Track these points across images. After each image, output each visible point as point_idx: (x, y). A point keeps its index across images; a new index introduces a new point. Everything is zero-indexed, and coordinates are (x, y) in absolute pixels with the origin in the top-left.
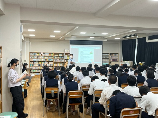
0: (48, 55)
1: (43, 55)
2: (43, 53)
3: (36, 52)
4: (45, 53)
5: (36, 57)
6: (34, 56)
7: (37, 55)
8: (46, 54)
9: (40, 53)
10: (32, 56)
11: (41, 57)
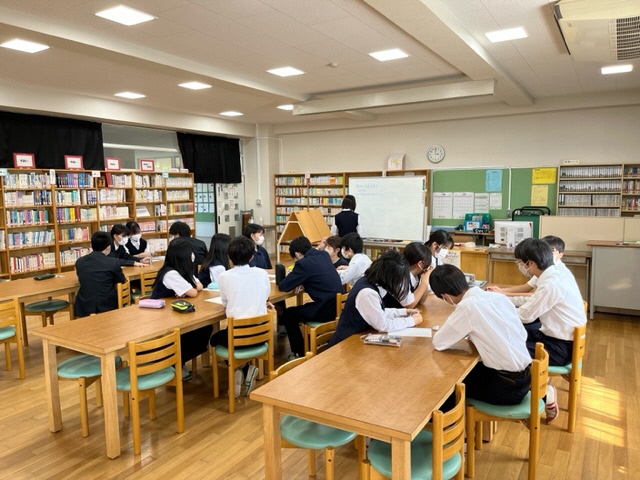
0: (326, 181)
1: (313, 181)
2: (312, 176)
3: (292, 173)
4: (318, 175)
5: (291, 190)
6: (285, 187)
7: (296, 181)
8: (319, 178)
9: (303, 175)
10: (281, 187)
11: (305, 192)
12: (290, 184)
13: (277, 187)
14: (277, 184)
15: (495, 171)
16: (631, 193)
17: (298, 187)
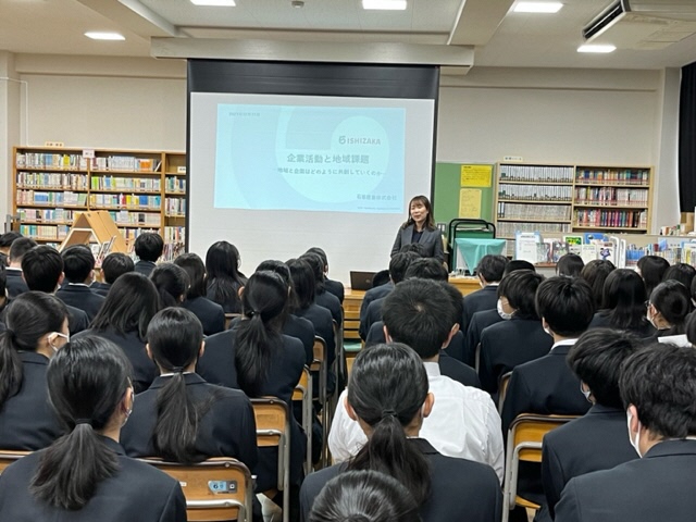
3: (54, 147)
10: (30, 172)
12: (48, 167)
13: (19, 171)
14: (21, 166)
16: (583, 204)
17: (66, 172)
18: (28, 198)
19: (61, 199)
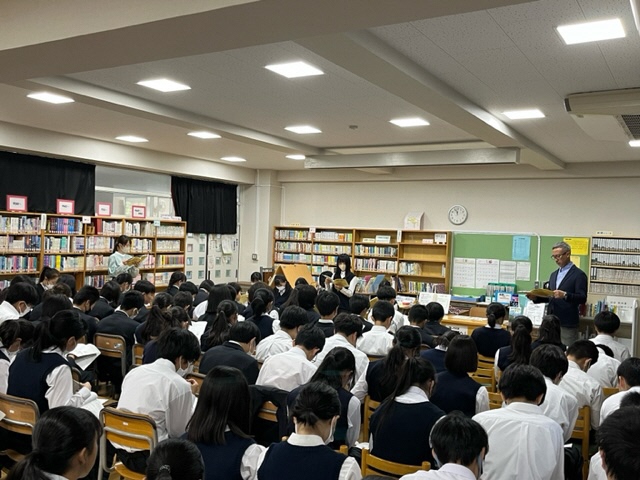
0: (333, 237)
1: (319, 237)
2: (318, 230)
3: (295, 226)
4: (325, 230)
5: (292, 245)
6: (286, 241)
7: (299, 236)
8: (326, 233)
9: (308, 229)
10: (282, 241)
11: (308, 248)
12: (292, 238)
13: (276, 241)
14: (277, 238)
15: (522, 238)
17: (300, 242)
18: (280, 257)
19: (298, 258)
